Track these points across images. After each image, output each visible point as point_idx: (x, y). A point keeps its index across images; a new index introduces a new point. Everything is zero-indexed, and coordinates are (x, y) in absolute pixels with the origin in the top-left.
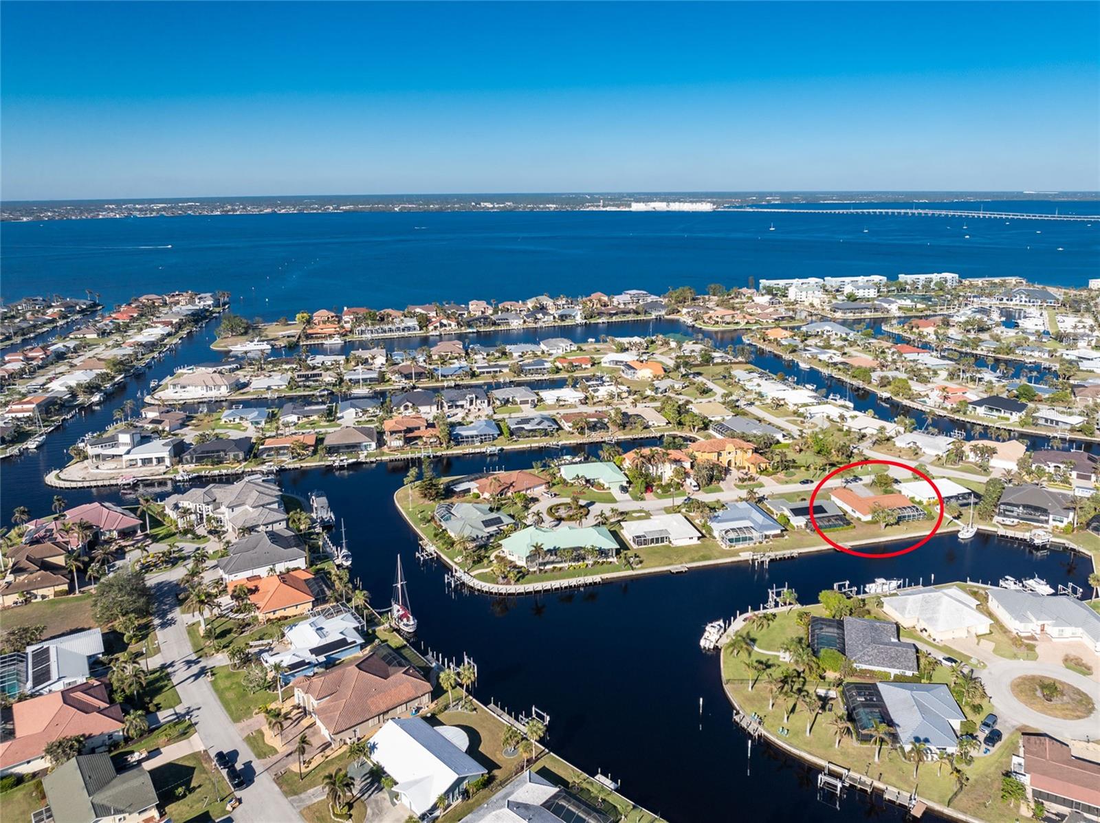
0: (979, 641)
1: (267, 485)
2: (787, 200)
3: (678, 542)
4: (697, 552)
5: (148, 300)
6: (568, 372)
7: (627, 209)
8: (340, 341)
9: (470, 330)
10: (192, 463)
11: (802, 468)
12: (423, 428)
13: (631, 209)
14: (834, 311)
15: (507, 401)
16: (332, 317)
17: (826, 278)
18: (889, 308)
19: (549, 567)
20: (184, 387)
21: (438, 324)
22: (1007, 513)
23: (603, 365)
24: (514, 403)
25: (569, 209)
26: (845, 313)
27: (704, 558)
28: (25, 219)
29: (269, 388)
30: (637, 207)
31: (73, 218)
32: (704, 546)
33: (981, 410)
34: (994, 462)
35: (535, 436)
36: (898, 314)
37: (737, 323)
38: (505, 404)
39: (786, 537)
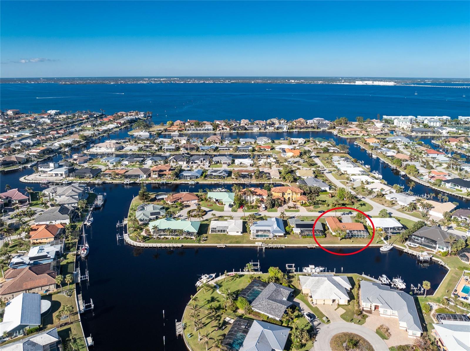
0: (338, 308)
1: (79, 188)
2: (435, 82)
3: (231, 233)
4: (236, 239)
5: (121, 114)
6: (258, 152)
7: (354, 84)
8: (177, 133)
9: (234, 132)
10: (73, 177)
11: (325, 205)
12: (167, 171)
13: (356, 84)
14: (412, 132)
15: (218, 162)
16: (181, 123)
17: (418, 116)
18: (441, 132)
19: (163, 237)
20: (101, 148)
21: (221, 128)
22: (415, 240)
23: (276, 150)
24: (221, 163)
25: (327, 83)
26: (417, 133)
27: (237, 242)
28: (112, 83)
29: (131, 150)
30: (358, 83)
31: (129, 83)
32: (242, 237)
33: (448, 185)
34: (431, 212)
35: (215, 178)
36: (446, 135)
37: (358, 135)
38: (216, 163)
39: (286, 237)
